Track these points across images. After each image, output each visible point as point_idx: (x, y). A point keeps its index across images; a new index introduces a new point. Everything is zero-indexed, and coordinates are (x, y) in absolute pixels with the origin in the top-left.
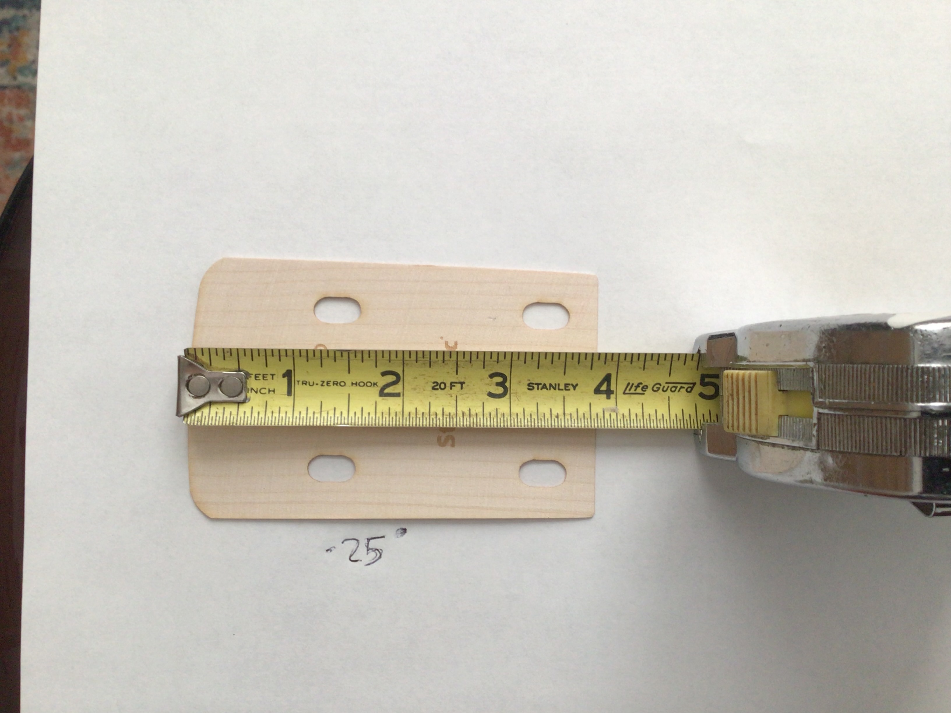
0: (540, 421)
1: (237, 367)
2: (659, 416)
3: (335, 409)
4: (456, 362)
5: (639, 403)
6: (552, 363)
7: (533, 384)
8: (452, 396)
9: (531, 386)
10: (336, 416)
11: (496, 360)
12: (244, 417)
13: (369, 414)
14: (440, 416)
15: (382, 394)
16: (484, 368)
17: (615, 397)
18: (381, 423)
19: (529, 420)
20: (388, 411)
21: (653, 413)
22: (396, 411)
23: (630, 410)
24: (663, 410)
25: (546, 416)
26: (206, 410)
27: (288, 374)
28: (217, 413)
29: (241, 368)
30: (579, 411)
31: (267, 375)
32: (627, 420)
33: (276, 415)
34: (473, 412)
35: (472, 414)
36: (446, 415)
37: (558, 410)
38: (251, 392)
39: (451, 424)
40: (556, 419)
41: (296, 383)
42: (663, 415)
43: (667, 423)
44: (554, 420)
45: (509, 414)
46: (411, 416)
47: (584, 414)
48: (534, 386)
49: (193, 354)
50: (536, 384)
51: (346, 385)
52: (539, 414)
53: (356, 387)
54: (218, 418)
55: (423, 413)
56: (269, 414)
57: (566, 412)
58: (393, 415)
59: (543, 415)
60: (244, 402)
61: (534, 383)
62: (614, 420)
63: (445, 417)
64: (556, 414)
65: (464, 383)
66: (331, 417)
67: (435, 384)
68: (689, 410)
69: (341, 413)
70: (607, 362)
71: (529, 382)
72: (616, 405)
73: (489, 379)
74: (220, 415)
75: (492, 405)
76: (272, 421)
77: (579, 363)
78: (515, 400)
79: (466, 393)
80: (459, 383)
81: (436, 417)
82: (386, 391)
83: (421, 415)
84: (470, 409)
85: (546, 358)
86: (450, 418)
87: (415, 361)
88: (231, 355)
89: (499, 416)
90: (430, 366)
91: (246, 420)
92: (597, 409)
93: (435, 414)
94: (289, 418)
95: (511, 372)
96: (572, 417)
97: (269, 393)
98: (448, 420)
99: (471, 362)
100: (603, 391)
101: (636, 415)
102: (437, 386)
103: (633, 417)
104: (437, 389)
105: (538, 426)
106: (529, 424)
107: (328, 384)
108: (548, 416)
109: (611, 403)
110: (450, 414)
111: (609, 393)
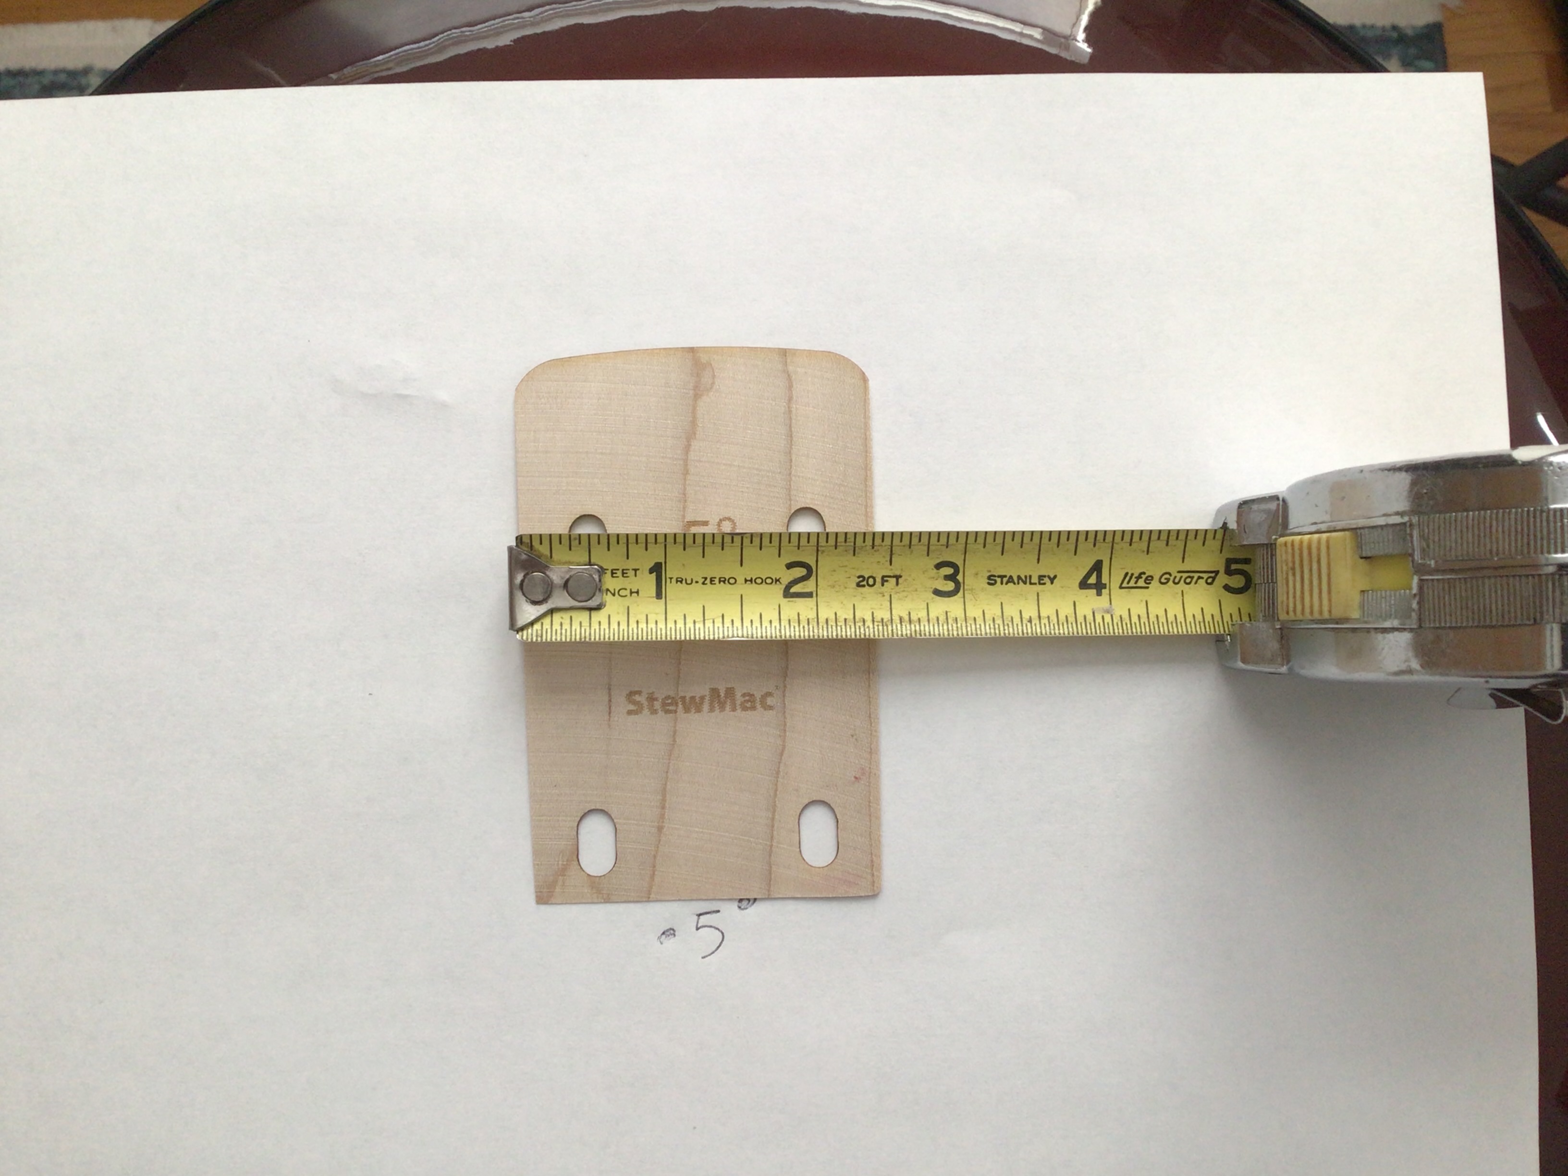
0: (1006, 627)
1: (587, 560)
2: (1171, 618)
3: (723, 616)
4: (890, 547)
5: (1142, 601)
6: (1022, 547)
7: (994, 576)
8: (884, 596)
9: (992, 580)
10: (726, 626)
11: (945, 544)
12: (600, 629)
13: (771, 622)
14: (869, 623)
15: (787, 594)
16: (928, 555)
17: (1108, 592)
18: (788, 634)
19: (992, 626)
20: (796, 618)
21: (1161, 614)
22: (808, 617)
23: (1129, 610)
24: (1175, 609)
25: (1014, 620)
26: (547, 621)
27: (657, 569)
28: (561, 624)
29: (592, 561)
30: (1059, 613)
31: (629, 570)
32: (1126, 624)
33: (643, 625)
34: (914, 617)
35: (913, 620)
36: (877, 622)
37: (1030, 611)
38: (607, 594)
39: (886, 633)
40: (1029, 624)
41: (668, 580)
42: (1175, 616)
43: (1182, 626)
44: (1026, 626)
45: (964, 619)
46: (830, 623)
47: (1067, 617)
48: (996, 578)
49: (528, 543)
50: (999, 576)
51: (737, 582)
52: (1005, 617)
53: (751, 585)
54: (564, 631)
55: (845, 620)
56: (633, 625)
57: (1042, 615)
58: (804, 623)
59: (1010, 619)
60: (598, 608)
61: (997, 575)
62: (1108, 624)
63: (876, 624)
64: (1028, 618)
65: (900, 576)
66: (718, 628)
67: (861, 579)
68: (1212, 609)
69: (732, 621)
70: (1097, 544)
71: (989, 574)
72: (1111, 604)
73: (935, 571)
74: (566, 626)
75: (939, 607)
76: (638, 634)
77: (1058, 546)
78: (971, 600)
79: (904, 591)
80: (894, 577)
81: (864, 625)
82: (793, 590)
83: (844, 622)
84: (910, 613)
85: (1013, 540)
86: (883, 625)
87: (834, 547)
88: (580, 543)
89: (950, 621)
90: (854, 555)
91: (602, 633)
92: (1084, 610)
93: (862, 620)
94: (661, 630)
95: (964, 560)
96: (1050, 621)
97: (631, 595)
98: (881, 628)
99: (910, 547)
100: (1091, 584)
101: (1139, 616)
102: (863, 582)
103: (1135, 619)
104: (864, 586)
105: (1005, 634)
106: (992, 631)
107: (712, 581)
108: (1017, 620)
109: (1102, 602)
110: (882, 619)
111: (1099, 587)
